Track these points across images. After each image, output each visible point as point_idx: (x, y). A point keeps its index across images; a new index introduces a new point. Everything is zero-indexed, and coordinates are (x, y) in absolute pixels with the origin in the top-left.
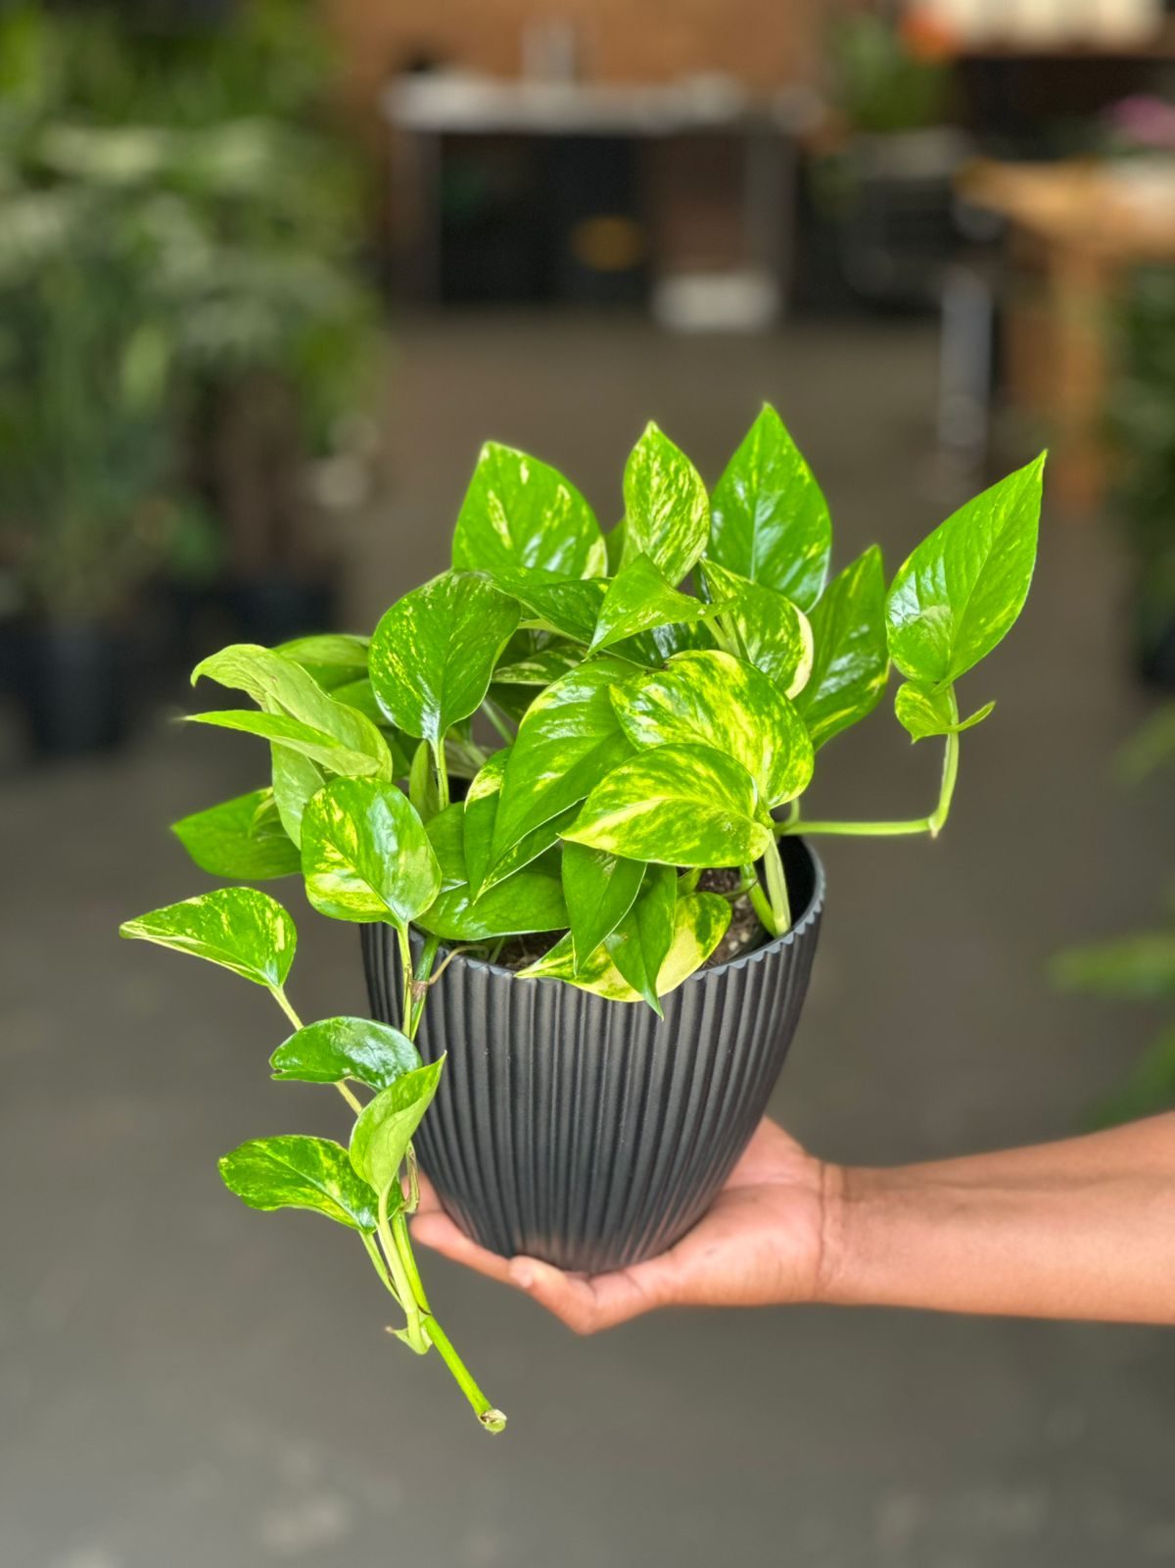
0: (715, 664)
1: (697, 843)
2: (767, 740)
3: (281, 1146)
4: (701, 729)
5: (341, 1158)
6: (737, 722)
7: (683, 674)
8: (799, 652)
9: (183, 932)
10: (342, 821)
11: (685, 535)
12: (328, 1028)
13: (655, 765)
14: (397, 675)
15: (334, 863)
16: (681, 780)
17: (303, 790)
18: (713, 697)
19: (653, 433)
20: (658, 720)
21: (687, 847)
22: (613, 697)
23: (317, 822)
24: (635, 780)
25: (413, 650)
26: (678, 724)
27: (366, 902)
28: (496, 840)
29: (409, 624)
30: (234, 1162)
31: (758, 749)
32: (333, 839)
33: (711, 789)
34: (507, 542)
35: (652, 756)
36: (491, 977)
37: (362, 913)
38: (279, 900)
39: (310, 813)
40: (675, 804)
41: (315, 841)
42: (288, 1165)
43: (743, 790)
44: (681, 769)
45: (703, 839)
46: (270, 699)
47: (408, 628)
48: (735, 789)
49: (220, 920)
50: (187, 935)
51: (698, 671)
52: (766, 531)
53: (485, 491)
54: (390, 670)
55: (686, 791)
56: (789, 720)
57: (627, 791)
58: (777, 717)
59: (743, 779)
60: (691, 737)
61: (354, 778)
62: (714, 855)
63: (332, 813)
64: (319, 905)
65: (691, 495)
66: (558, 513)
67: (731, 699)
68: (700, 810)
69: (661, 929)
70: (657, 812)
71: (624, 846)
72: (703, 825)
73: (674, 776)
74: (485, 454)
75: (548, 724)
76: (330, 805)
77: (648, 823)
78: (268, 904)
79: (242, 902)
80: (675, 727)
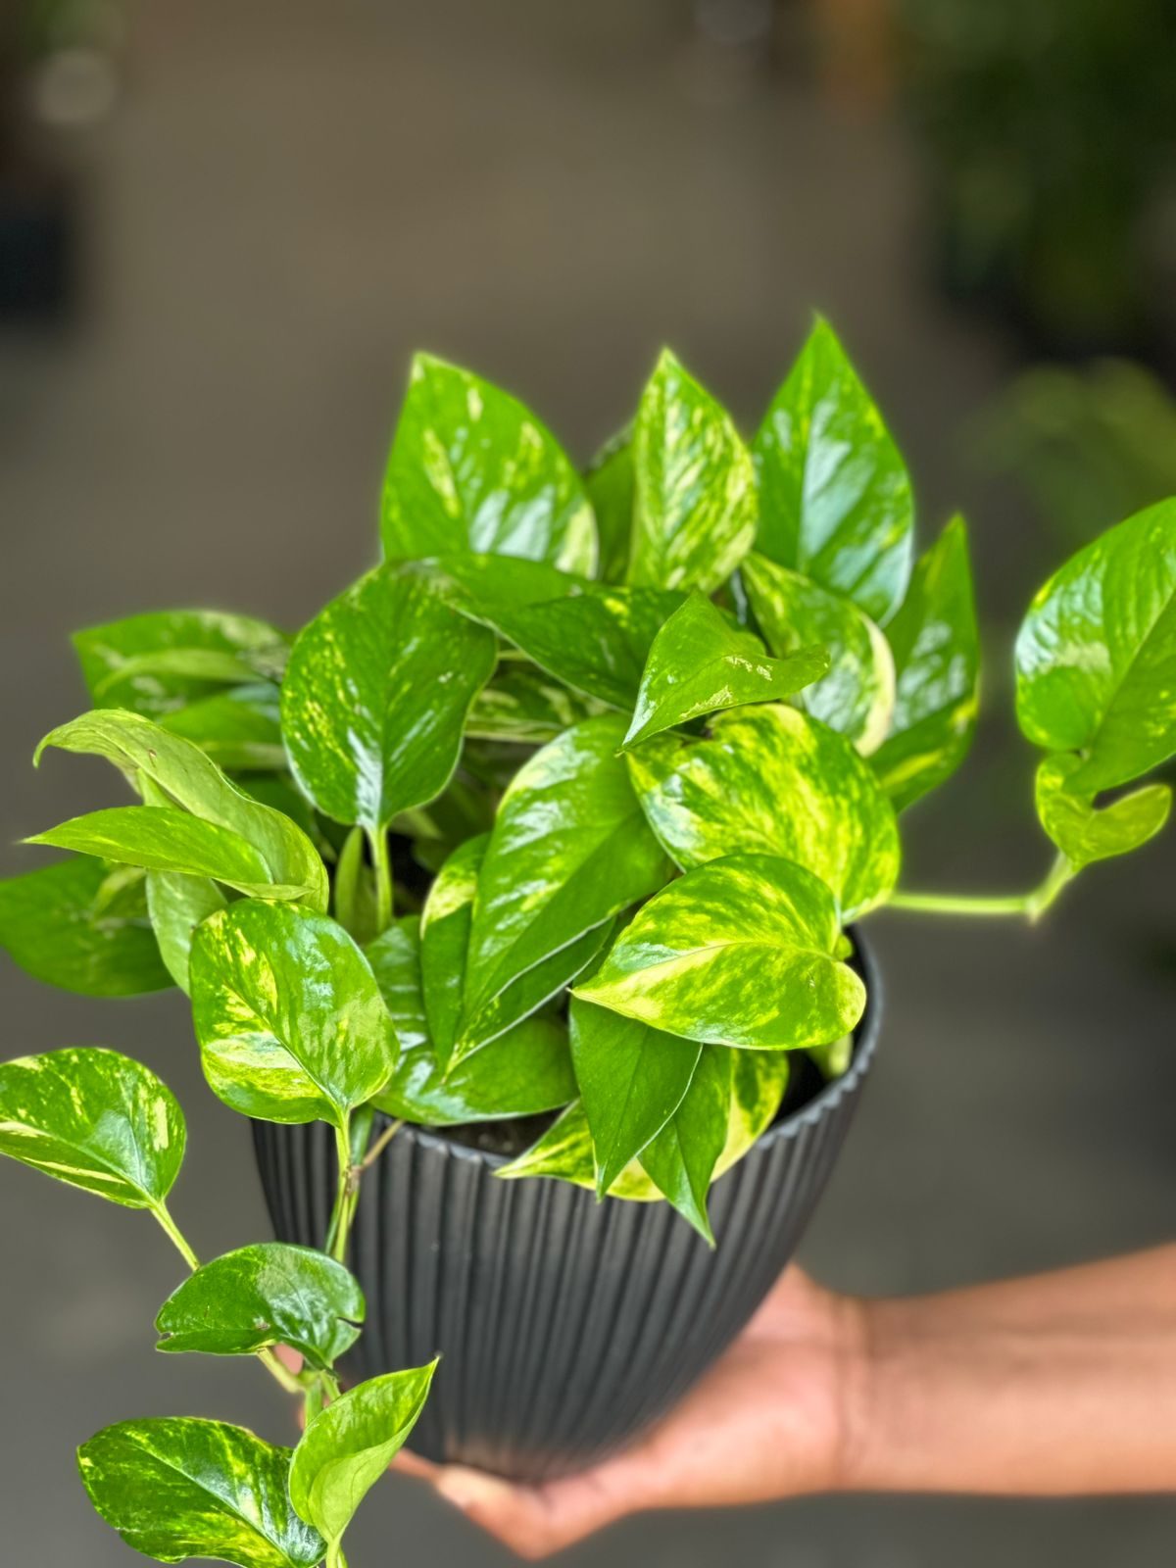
0: (777, 726)
1: (774, 1013)
2: (842, 831)
3: (169, 1440)
4: (756, 824)
5: (257, 1458)
6: (805, 808)
7: (735, 744)
8: (874, 687)
9: (14, 1114)
10: (255, 964)
11: (718, 518)
12: (234, 1262)
13: (709, 891)
14: (319, 734)
15: (242, 1024)
16: (746, 914)
17: (192, 906)
18: (775, 775)
19: (668, 365)
20: (700, 814)
21: (763, 1020)
22: (637, 779)
23: (215, 958)
24: (683, 915)
25: (341, 694)
26: (728, 817)
27: (290, 1083)
28: (470, 984)
29: (333, 653)
30: (104, 1470)
31: (829, 842)
32: (239, 986)
33: (784, 922)
34: (452, 507)
35: (703, 878)
36: (450, 1161)
37: (287, 1102)
38: (157, 1071)
39: (203, 945)
40: (742, 954)
41: (211, 987)
42: (182, 1471)
43: (822, 915)
44: (743, 896)
45: (782, 1004)
46: (145, 778)
47: (333, 662)
48: (812, 918)
49: (69, 1097)
50: (19, 1119)
51: (754, 739)
52: (821, 502)
53: (420, 432)
54: (311, 727)
55: (752, 929)
56: (870, 799)
57: (673, 933)
58: (856, 794)
59: (821, 899)
60: (744, 833)
61: (271, 903)
62: (799, 1031)
63: (239, 952)
64: (223, 1092)
65: (726, 461)
66: (523, 466)
67: (797, 774)
68: (773, 958)
69: (711, 1117)
70: (716, 966)
71: (672, 1018)
72: (780, 982)
73: (733, 907)
74: (417, 373)
75: (538, 810)
76: (236, 939)
77: (706, 983)
78: (141, 1078)
79: (102, 1073)
80: (722, 822)
